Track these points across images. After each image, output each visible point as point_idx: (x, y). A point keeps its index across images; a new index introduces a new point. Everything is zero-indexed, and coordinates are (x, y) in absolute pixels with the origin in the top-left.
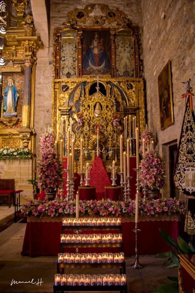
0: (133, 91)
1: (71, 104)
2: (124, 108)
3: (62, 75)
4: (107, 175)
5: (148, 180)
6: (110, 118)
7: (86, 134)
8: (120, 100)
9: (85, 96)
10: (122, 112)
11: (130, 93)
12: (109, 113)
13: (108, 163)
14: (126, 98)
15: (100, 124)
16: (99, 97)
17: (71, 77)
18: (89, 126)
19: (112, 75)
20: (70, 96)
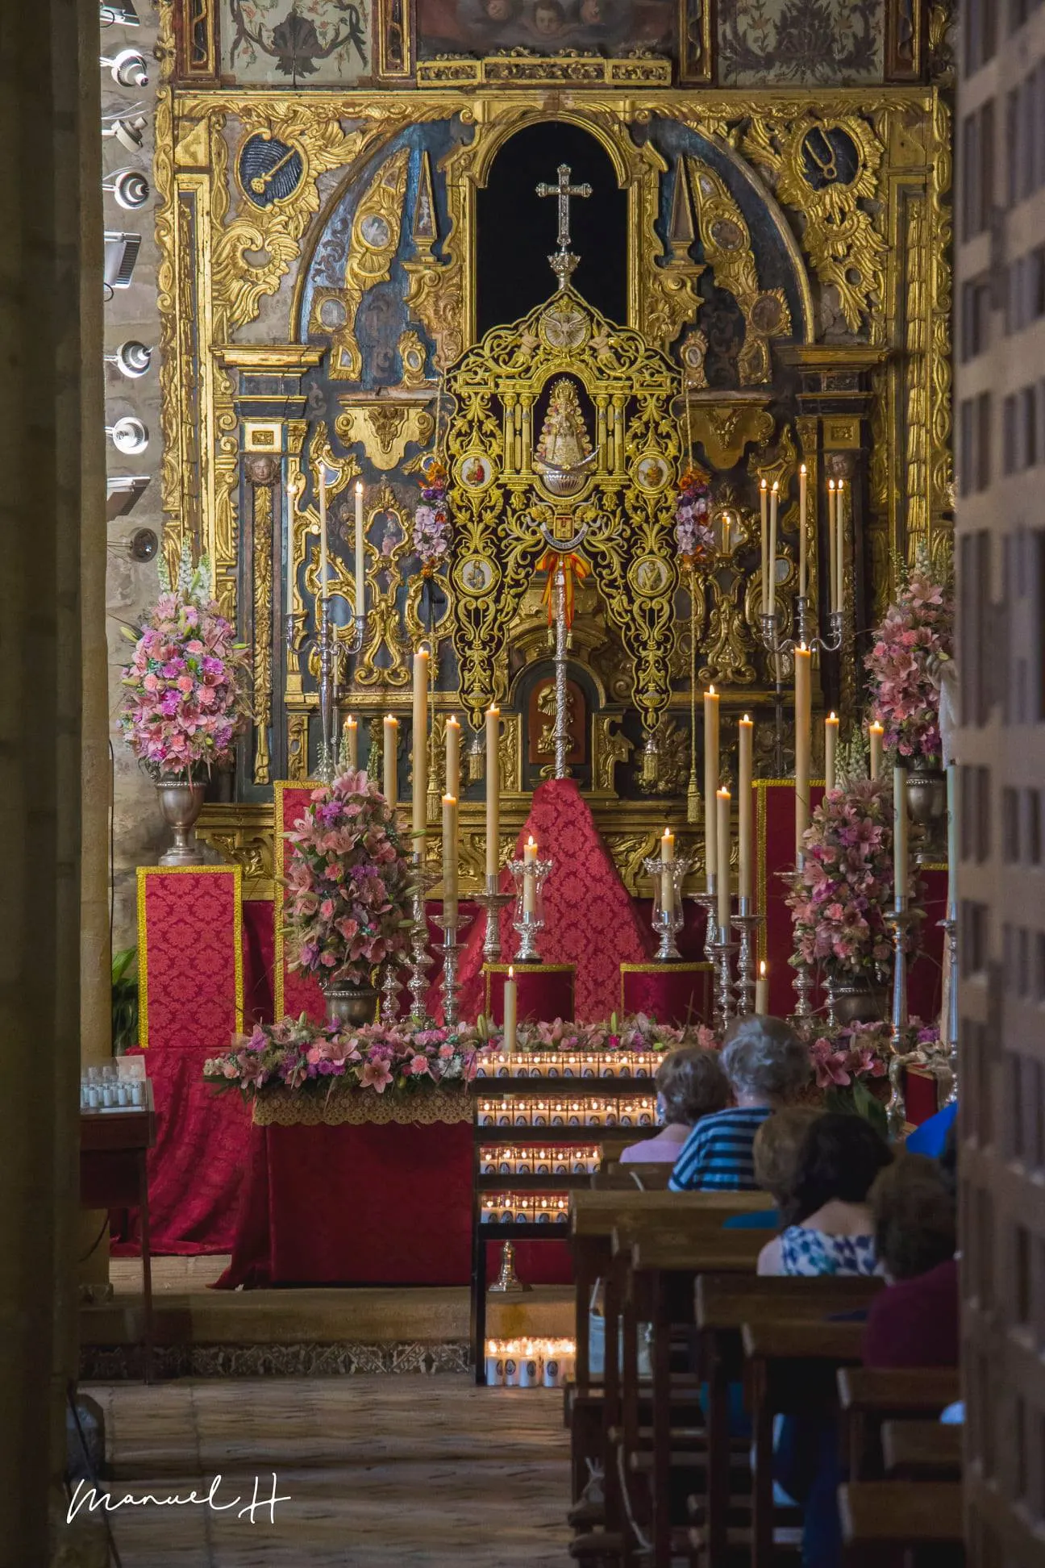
0: (861, 203)
1: (326, 315)
2: (772, 353)
3: (236, 44)
4: (626, 915)
5: (838, 929)
6: (650, 493)
7: (477, 617)
8: (742, 279)
9: (445, 250)
10: (758, 387)
11: (829, 219)
12: (650, 458)
13: (637, 819)
14: (798, 262)
15: (575, 540)
16: (571, 335)
17: (315, 62)
18: (499, 559)
19: (683, 50)
20: (311, 238)
